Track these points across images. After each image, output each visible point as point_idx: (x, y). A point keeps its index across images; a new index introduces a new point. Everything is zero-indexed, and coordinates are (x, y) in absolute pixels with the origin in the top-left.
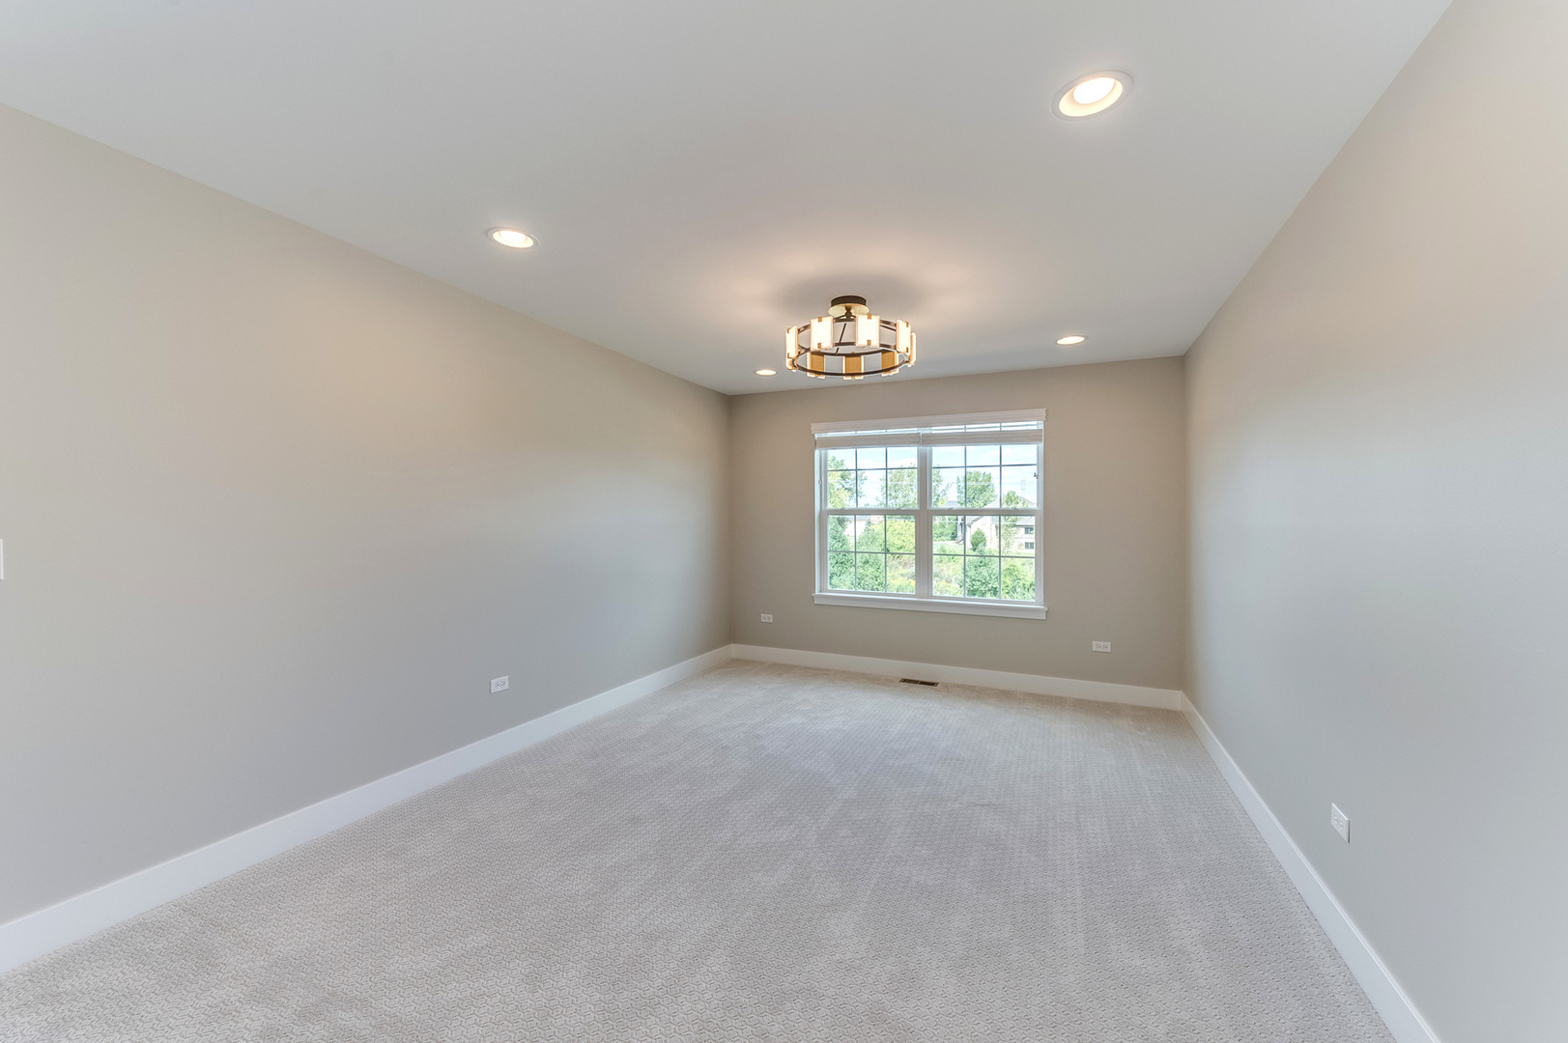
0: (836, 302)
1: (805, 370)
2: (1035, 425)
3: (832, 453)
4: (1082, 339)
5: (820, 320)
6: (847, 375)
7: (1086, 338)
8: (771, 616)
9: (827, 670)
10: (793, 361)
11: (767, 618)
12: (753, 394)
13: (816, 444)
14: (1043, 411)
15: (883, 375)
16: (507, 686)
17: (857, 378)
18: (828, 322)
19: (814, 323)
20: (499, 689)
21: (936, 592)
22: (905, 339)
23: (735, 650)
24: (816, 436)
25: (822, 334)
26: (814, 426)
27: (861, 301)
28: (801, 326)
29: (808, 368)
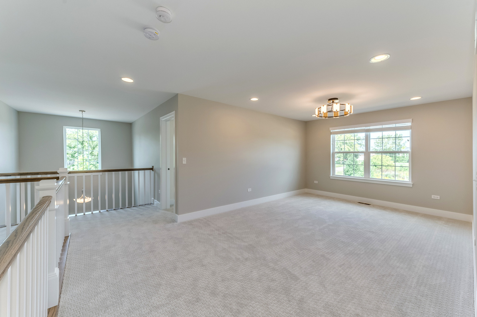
0: (330, 100)
1: (322, 117)
2: (409, 124)
3: (336, 136)
4: (420, 98)
5: (323, 106)
6: (334, 117)
7: (422, 97)
8: (317, 182)
9: (334, 198)
10: (317, 116)
11: (316, 182)
12: (312, 121)
13: (331, 133)
14: (411, 120)
15: (345, 116)
16: (251, 191)
17: (337, 117)
18: (325, 106)
19: (322, 107)
20: (249, 191)
21: (371, 177)
22: (348, 108)
23: (306, 190)
24: (331, 131)
25: (324, 109)
26: (330, 128)
27: (337, 99)
28: (319, 107)
29: (323, 116)
